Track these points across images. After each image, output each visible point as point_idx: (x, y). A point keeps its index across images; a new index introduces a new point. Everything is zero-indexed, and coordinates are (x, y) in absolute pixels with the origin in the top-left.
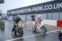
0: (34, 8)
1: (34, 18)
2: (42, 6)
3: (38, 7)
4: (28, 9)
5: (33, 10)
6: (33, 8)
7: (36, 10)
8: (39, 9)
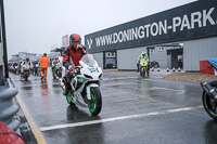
0: (179, 18)
1: (179, 57)
2: (212, 9)
3: (193, 15)
4: (155, 24)
5: (175, 25)
6: (174, 19)
7: (188, 25)
8: (198, 20)
